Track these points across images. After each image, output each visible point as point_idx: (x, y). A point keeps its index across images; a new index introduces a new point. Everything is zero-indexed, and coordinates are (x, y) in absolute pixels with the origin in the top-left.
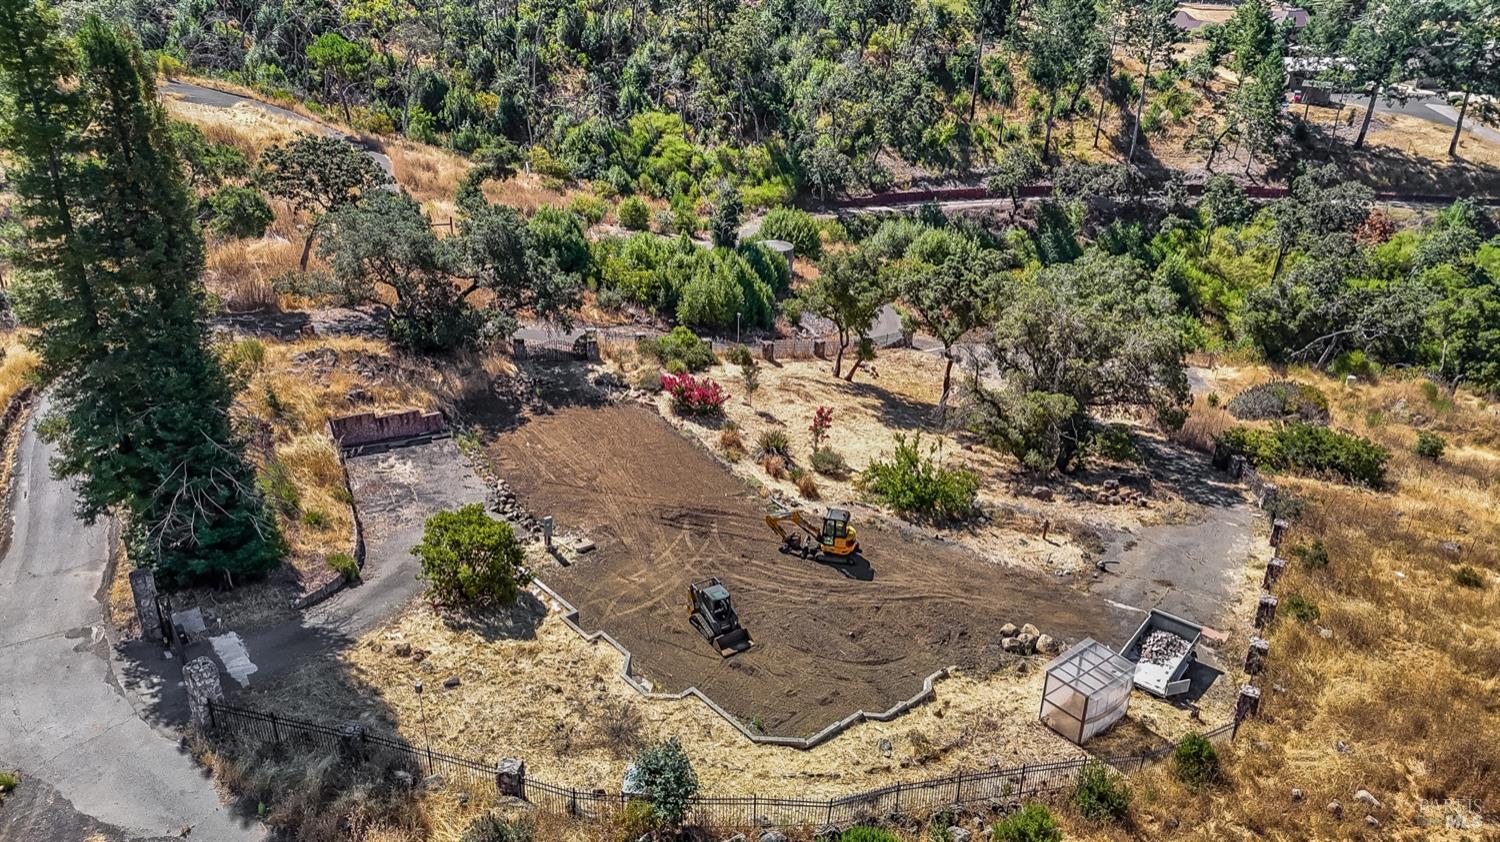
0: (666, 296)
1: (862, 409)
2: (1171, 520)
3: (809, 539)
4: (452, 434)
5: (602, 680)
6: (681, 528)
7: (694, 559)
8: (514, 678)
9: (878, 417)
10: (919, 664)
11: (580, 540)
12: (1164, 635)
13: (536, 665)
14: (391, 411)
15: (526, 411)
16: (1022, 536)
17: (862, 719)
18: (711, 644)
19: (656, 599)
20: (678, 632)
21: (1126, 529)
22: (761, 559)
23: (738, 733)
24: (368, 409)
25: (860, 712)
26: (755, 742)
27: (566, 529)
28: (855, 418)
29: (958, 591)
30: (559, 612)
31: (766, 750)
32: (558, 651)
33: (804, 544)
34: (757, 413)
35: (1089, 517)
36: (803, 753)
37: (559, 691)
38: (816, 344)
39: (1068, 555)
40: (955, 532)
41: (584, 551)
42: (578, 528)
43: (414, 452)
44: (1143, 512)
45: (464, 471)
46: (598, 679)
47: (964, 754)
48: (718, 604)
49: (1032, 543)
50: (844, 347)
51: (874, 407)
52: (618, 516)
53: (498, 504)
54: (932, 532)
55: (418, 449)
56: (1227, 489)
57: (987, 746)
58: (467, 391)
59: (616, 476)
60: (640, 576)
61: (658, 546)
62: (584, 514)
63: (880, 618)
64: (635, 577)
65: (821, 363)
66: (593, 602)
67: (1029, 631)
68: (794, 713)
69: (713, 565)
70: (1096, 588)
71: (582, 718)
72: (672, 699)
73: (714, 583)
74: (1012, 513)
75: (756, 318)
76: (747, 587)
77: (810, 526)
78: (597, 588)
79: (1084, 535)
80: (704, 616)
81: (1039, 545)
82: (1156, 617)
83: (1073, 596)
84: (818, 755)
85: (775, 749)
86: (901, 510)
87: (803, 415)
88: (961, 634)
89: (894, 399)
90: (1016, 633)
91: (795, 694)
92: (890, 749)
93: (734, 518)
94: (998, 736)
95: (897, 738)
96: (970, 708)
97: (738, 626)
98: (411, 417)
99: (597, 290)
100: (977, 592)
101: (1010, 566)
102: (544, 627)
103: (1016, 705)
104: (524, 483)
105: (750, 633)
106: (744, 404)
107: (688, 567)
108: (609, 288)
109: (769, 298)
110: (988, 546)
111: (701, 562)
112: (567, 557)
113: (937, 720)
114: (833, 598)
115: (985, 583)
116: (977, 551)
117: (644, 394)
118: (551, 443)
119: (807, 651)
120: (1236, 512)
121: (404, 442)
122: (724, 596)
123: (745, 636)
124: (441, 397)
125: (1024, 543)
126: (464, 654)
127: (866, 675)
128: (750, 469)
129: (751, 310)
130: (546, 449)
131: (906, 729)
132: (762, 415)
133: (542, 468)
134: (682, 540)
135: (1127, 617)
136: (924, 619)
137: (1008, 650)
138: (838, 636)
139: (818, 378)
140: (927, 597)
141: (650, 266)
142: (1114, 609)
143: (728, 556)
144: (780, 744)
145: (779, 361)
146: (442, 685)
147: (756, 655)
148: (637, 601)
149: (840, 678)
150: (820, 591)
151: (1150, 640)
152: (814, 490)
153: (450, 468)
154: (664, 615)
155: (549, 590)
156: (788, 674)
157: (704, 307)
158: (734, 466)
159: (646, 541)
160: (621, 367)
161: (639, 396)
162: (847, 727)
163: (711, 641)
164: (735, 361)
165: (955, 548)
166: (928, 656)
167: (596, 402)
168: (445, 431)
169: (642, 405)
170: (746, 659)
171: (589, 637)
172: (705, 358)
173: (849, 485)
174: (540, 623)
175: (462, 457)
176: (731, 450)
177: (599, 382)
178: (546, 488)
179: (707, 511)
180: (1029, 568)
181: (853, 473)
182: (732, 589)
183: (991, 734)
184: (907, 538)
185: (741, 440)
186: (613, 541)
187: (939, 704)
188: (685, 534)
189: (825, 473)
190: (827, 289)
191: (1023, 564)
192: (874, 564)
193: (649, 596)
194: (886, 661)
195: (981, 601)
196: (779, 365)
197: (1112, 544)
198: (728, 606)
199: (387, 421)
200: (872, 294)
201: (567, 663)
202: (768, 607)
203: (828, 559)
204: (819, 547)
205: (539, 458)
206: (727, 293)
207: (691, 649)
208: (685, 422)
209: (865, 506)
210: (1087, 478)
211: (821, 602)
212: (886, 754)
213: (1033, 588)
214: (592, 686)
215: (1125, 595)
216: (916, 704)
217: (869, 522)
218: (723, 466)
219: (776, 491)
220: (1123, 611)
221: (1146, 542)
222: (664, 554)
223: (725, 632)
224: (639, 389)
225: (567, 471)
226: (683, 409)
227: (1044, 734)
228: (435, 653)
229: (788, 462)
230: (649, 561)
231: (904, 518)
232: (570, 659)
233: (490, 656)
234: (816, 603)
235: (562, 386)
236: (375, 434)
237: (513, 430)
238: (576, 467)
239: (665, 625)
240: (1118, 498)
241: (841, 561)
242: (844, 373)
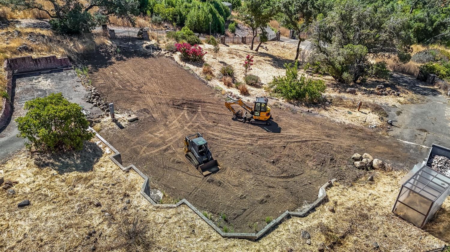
0: (180, 19)
1: (264, 61)
2: (412, 101)
3: (246, 113)
4: (73, 67)
5: (128, 196)
6: (183, 109)
7: (189, 124)
8: (70, 198)
9: (271, 64)
10: (311, 176)
11: (130, 116)
12: (441, 158)
13: (88, 188)
14: (41, 56)
15: (113, 59)
16: (348, 110)
17: (289, 217)
18: (197, 168)
19: (169, 145)
20: (179, 163)
21: (394, 106)
22: (223, 124)
23: (212, 231)
24: (29, 55)
25: (287, 212)
26: (224, 237)
27: (123, 110)
28: (261, 64)
29: (324, 137)
30: (109, 154)
31: (231, 242)
32: (105, 177)
33: (244, 116)
34: (219, 62)
35: (376, 101)
36: (255, 243)
37: (98, 205)
38: (242, 37)
39: (373, 119)
40: (316, 109)
41: (131, 121)
42: (131, 110)
43: (53, 75)
44: (399, 98)
45: (76, 84)
46: (126, 195)
47: (355, 238)
48: (200, 147)
49: (353, 113)
50: (255, 37)
51: (269, 61)
52: (152, 104)
53: (90, 98)
54: (306, 109)
55: (56, 74)
56: (431, 89)
57: (367, 232)
58: (85, 50)
59: (153, 86)
60: (161, 133)
61: (170, 118)
62: (134, 103)
63: (286, 152)
64: (157, 134)
65: (245, 45)
66: (134, 147)
67: (367, 157)
68: (245, 210)
69: (199, 127)
70: (391, 133)
71: (109, 225)
72: (171, 208)
73: (198, 136)
74: (342, 99)
75: (217, 29)
76: (216, 138)
77: (247, 107)
78: (137, 140)
79: (377, 109)
80: (193, 154)
81: (357, 114)
82: (435, 148)
83: (381, 138)
84: (265, 244)
85: (236, 241)
86: (289, 99)
87: (239, 63)
88: (331, 160)
89: (276, 58)
90: (361, 159)
91: (245, 197)
92: (309, 238)
93: (209, 104)
94: (371, 224)
95: (311, 229)
96: (350, 204)
97: (212, 159)
98: (52, 59)
99: (151, 17)
100: (333, 137)
101: (346, 124)
102: (99, 163)
103: (374, 202)
104: (106, 90)
105: (218, 162)
106: (213, 58)
107: (186, 128)
108: (156, 16)
109: (223, 22)
110: (334, 114)
111: (192, 126)
112: (123, 124)
113: (332, 214)
114: (261, 142)
115: (336, 132)
116: (329, 117)
117: (168, 53)
118: (122, 72)
119: (249, 171)
120: (439, 98)
121: (49, 71)
122: (204, 143)
123: (216, 164)
124: (69, 51)
125: (350, 113)
126: (41, 182)
127: (283, 184)
128: (216, 83)
129: (215, 25)
130: (120, 74)
131: (316, 222)
132: (221, 62)
133: (117, 83)
134: (183, 115)
135: (412, 148)
136: (310, 152)
137: (359, 168)
138: (265, 162)
139: (244, 50)
140: (309, 141)
141: (173, 6)
142: (404, 144)
143: (206, 122)
144: (240, 238)
145: (227, 44)
146: (17, 206)
147: (222, 175)
148: (158, 146)
149: (270, 187)
150: (253, 139)
151: (434, 160)
152: (247, 91)
153: (69, 83)
154: (172, 153)
155: (105, 142)
156: (240, 185)
157: (196, 22)
158: (209, 82)
159: (165, 116)
160: (158, 41)
161: (166, 54)
162: (280, 222)
163: (197, 167)
164: (209, 43)
165: (318, 116)
166: (316, 172)
167: (146, 55)
168: (70, 66)
169: (167, 57)
170: (217, 177)
171: (124, 169)
172: (197, 41)
173: (263, 90)
174: (97, 161)
175: (77, 77)
176: (207, 75)
177: (147, 47)
178: (116, 92)
179: (196, 102)
180: (355, 124)
181: (263, 85)
182: (208, 138)
183: (366, 223)
184: (294, 112)
185: (212, 72)
186: (148, 116)
187: (331, 204)
188: (184, 112)
189: (251, 85)
190: (248, 7)
191: (353, 123)
192: (280, 125)
193: (164, 143)
194: (293, 176)
195: (336, 142)
196: (228, 46)
197: (390, 112)
198: (206, 147)
199: (39, 61)
200: (268, 9)
201: (109, 185)
202: (227, 147)
203: (257, 123)
204: (252, 117)
205: (115, 78)
206: (205, 17)
207: (186, 172)
208: (186, 64)
209: (271, 98)
210: (367, 85)
211: (255, 144)
212: (308, 242)
213: (360, 134)
214: (122, 200)
215: (406, 137)
216: (319, 204)
217: (274, 105)
218: (204, 82)
219: (229, 92)
220: (409, 145)
221: (406, 111)
222: (174, 122)
223: (205, 162)
224: (166, 50)
225: (128, 84)
226: (186, 58)
227: (398, 222)
228: (20, 183)
229: (234, 80)
230: (165, 125)
231: (291, 103)
232: (111, 183)
233: (58, 183)
234: (252, 145)
235: (131, 49)
236: (33, 67)
237: (106, 67)
238: (133, 82)
239: (172, 159)
240: (386, 92)
241: (264, 123)
242: (255, 48)
